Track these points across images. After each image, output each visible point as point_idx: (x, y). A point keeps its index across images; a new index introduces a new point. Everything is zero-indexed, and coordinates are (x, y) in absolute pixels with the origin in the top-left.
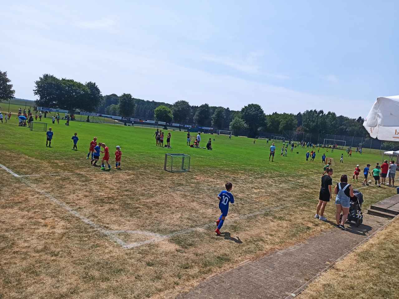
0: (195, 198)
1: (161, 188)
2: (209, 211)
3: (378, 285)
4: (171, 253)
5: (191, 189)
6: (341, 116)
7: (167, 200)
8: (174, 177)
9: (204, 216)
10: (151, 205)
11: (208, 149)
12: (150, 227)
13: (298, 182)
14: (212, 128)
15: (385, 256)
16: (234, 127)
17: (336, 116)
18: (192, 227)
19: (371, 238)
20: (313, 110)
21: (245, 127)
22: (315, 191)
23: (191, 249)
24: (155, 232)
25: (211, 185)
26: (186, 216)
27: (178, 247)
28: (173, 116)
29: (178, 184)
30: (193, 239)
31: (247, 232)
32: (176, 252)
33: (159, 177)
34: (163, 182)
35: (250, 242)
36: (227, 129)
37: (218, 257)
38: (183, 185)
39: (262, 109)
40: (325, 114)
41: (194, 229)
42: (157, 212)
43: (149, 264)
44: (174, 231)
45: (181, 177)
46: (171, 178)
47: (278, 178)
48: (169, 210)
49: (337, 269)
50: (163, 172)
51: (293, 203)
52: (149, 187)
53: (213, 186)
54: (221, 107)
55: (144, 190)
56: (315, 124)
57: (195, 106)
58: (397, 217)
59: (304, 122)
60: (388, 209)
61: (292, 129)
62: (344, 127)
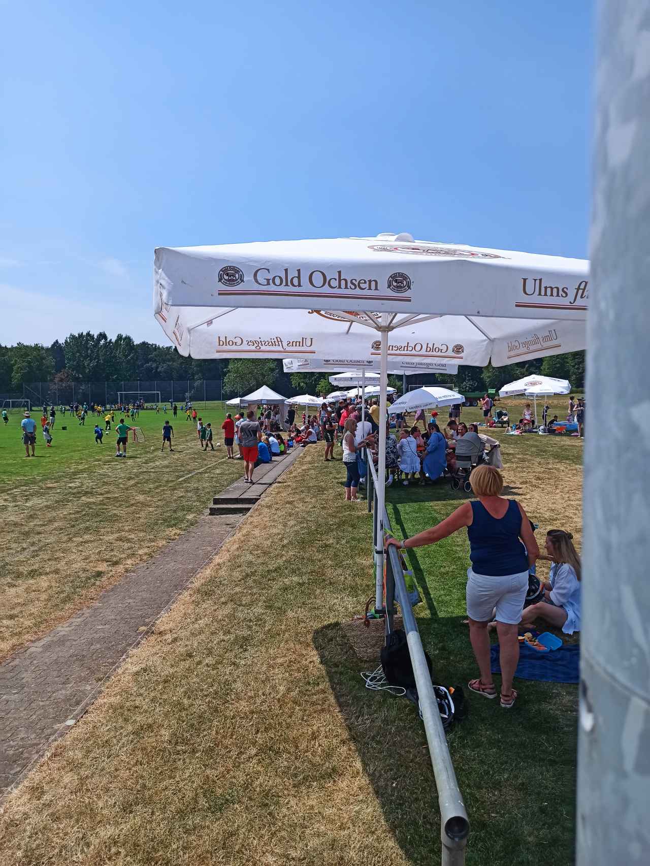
6: (143, 343)
15: (240, 577)
17: (133, 342)
20: (85, 334)
22: (108, 498)
40: (111, 339)
47: (22, 488)
49: (160, 633)
56: (94, 362)
58: (255, 506)
59: (69, 360)
60: (241, 497)
61: (44, 380)
62: (154, 365)
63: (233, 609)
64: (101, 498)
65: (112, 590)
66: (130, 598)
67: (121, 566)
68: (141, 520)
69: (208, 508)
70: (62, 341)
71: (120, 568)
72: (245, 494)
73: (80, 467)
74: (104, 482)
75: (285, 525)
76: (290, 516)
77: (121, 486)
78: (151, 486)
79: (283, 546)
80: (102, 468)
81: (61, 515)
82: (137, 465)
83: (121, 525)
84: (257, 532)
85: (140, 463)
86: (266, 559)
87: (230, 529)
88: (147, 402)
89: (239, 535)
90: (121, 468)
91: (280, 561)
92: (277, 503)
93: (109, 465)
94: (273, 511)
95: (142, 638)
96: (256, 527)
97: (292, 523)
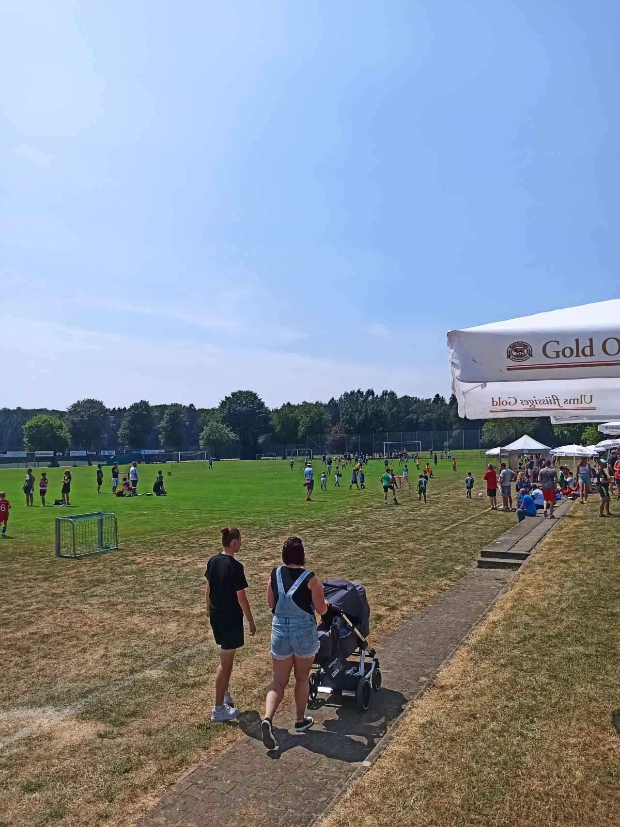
0: (135, 605)
1: (52, 598)
2: (169, 627)
3: (515, 697)
4: (87, 745)
5: (125, 587)
6: (405, 397)
7: (67, 624)
8: (84, 569)
9: (160, 641)
10: (27, 643)
11: (158, 495)
12: (27, 698)
13: (348, 531)
14: (163, 451)
15: (518, 639)
16: (209, 442)
17: (396, 397)
18: (133, 671)
19: (490, 611)
20: (356, 391)
21: (233, 441)
22: (381, 543)
23: (135, 724)
24: (41, 706)
25: (171, 569)
26: (118, 651)
27: (101, 727)
28: (69, 436)
29: (91, 581)
30: (138, 700)
31: (258, 655)
32: (99, 740)
33: (45, 573)
34: (55, 585)
35: (266, 675)
36: (194, 447)
37: (200, 726)
38: (104, 581)
39: (261, 399)
40: (377, 396)
41: (138, 676)
42: (44, 657)
43: (29, 789)
44: (91, 691)
45: (100, 566)
46: (75, 571)
47: (310, 529)
48: (74, 646)
49: (442, 687)
50: (53, 563)
51: (343, 574)
52: (21, 602)
53: (175, 570)
54: (176, 405)
55: (8, 610)
56: (363, 416)
57: (119, 408)
58: (525, 562)
59: (343, 414)
60: (509, 552)
61: (323, 432)
62: (415, 417)
63: (514, 673)
64: (375, 543)
65: (391, 635)
66: (409, 645)
67: (398, 612)
68: (413, 568)
69: (475, 560)
70: (337, 398)
71: (397, 614)
72: (513, 548)
73: (356, 512)
74: (376, 528)
75: (562, 586)
76: (567, 577)
77: (392, 532)
78: (419, 534)
79: (563, 610)
80: (373, 514)
81: (343, 557)
82: (404, 513)
83: (394, 571)
84: (530, 591)
85: (407, 511)
86: (544, 622)
87: (501, 585)
88: (409, 450)
89: (511, 593)
90: (390, 515)
91: (561, 627)
92: (550, 561)
93: (379, 511)
94: (546, 569)
95: (425, 690)
96: (529, 585)
97: (569, 584)
